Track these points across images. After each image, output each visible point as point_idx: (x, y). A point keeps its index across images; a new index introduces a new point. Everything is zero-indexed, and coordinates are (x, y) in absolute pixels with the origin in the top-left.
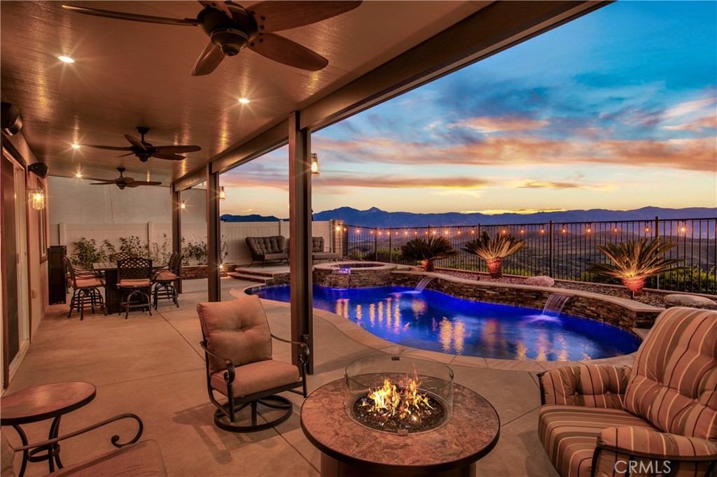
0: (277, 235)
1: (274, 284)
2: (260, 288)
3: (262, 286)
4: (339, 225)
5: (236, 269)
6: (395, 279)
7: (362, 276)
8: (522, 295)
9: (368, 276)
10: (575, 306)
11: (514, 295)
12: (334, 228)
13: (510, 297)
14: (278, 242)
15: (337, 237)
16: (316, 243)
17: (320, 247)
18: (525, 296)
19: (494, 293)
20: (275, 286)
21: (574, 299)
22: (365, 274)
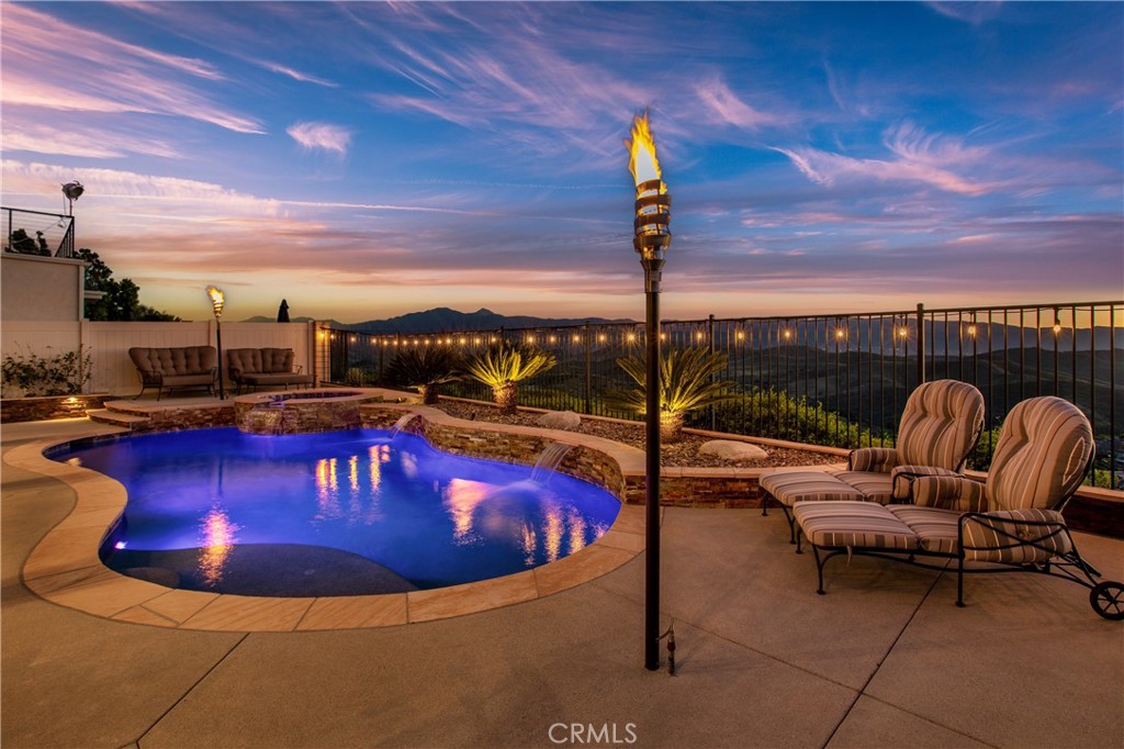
0: (205, 344)
1: (151, 429)
2: (118, 437)
3: (121, 434)
4: (323, 329)
5: (105, 404)
6: (367, 417)
7: (304, 413)
8: (517, 445)
9: (317, 413)
10: (580, 464)
11: (505, 443)
12: (314, 335)
13: (501, 447)
14: (201, 356)
15: (319, 349)
16: (277, 359)
17: (285, 364)
18: (523, 445)
19: (480, 440)
20: (156, 432)
21: (578, 451)
22: (310, 410)
